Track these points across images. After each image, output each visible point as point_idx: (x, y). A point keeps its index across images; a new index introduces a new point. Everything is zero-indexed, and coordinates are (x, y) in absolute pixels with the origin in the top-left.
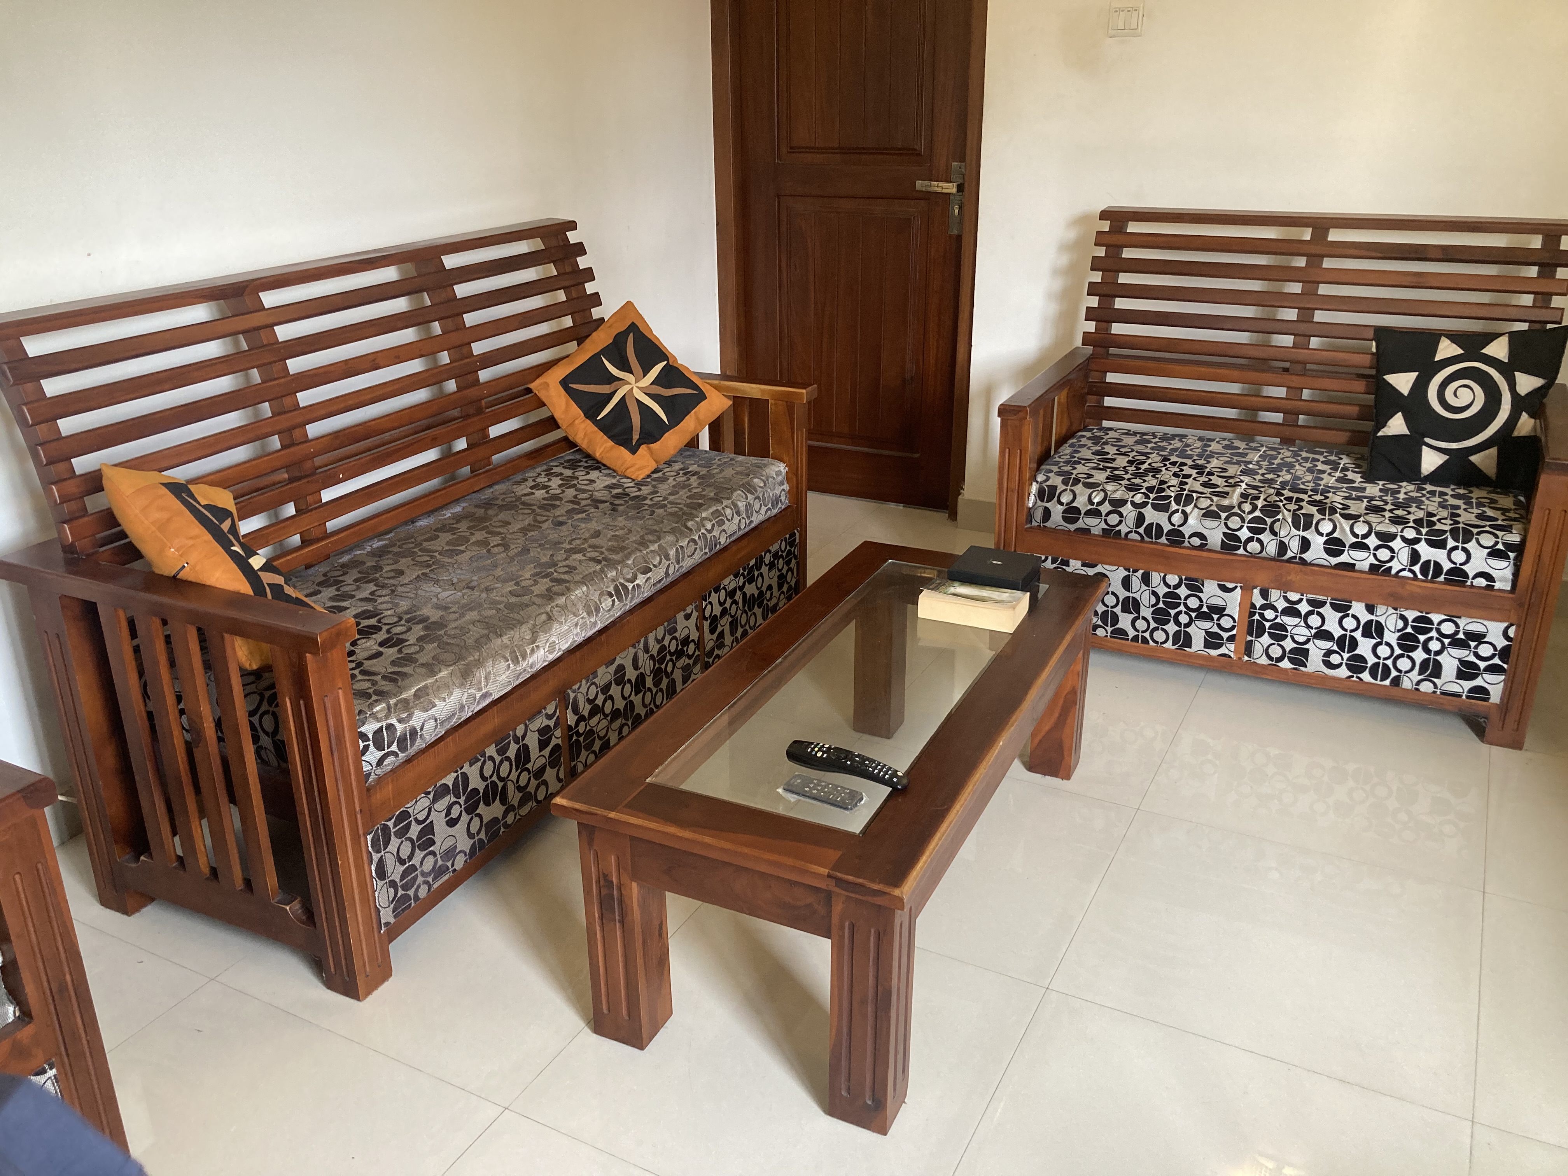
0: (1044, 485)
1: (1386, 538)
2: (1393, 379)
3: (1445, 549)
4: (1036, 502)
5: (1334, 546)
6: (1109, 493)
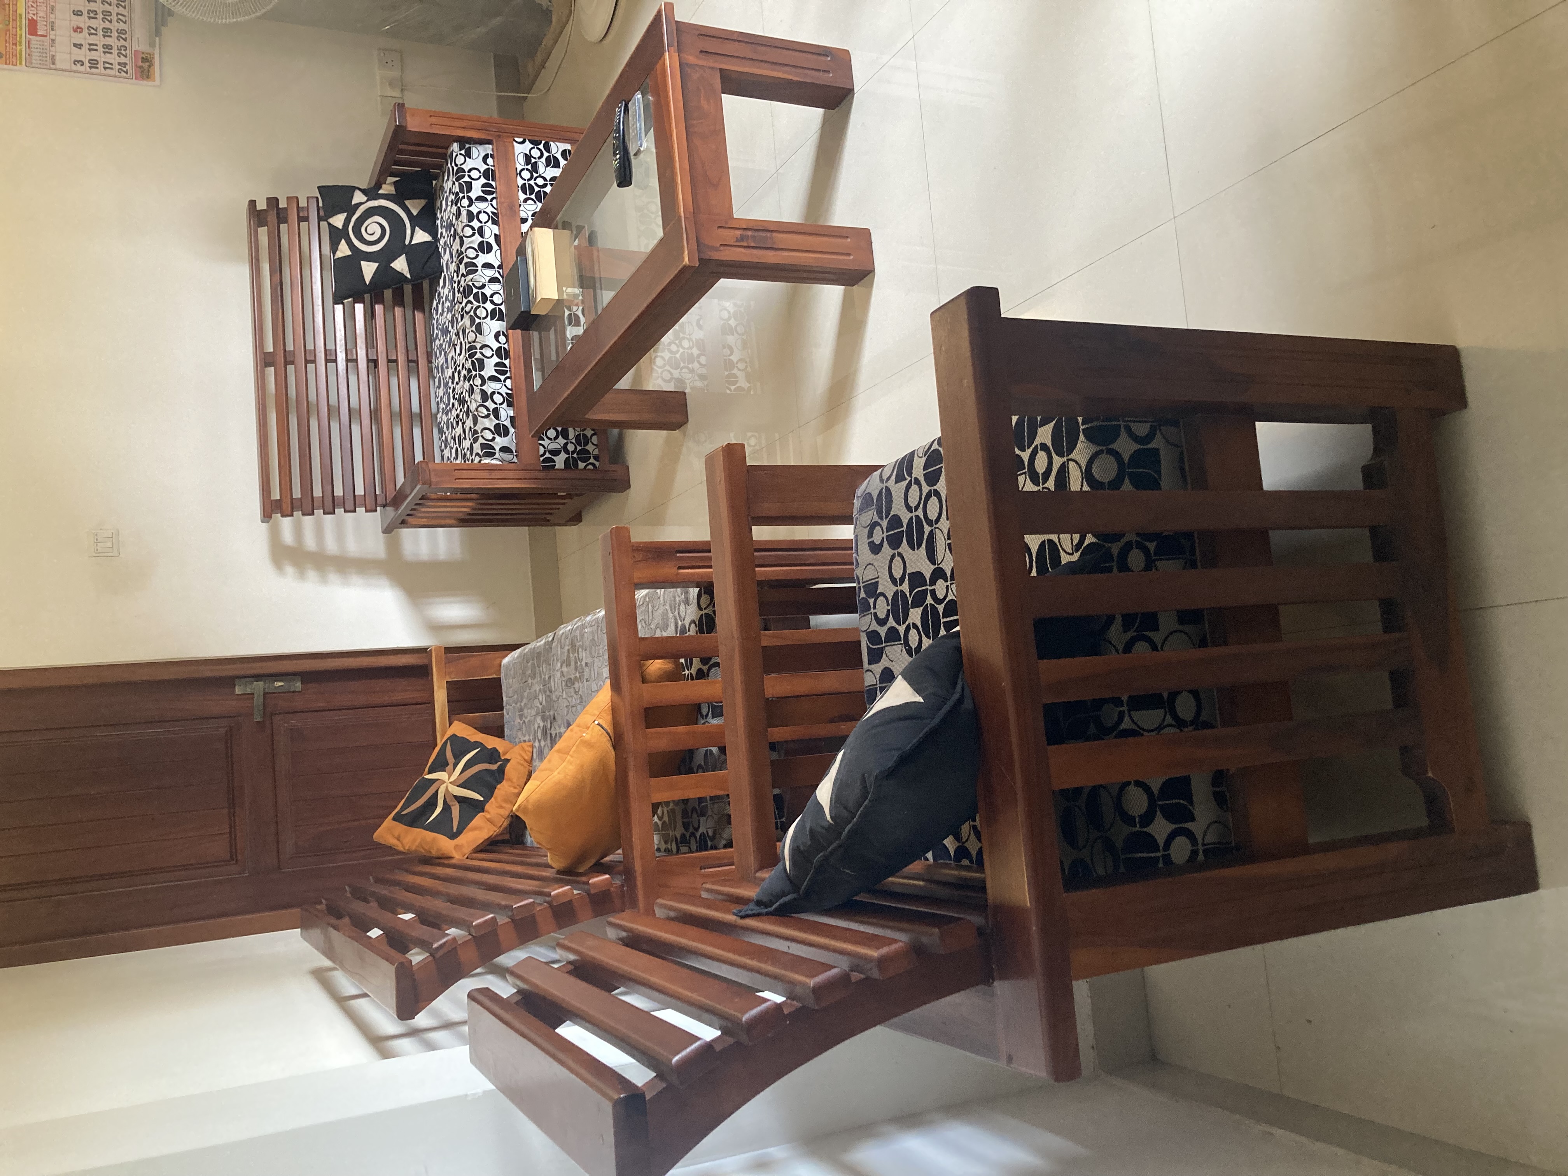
1: (471, 216)
3: (471, 182)
4: (497, 459)
5: (485, 248)
6: (478, 404)
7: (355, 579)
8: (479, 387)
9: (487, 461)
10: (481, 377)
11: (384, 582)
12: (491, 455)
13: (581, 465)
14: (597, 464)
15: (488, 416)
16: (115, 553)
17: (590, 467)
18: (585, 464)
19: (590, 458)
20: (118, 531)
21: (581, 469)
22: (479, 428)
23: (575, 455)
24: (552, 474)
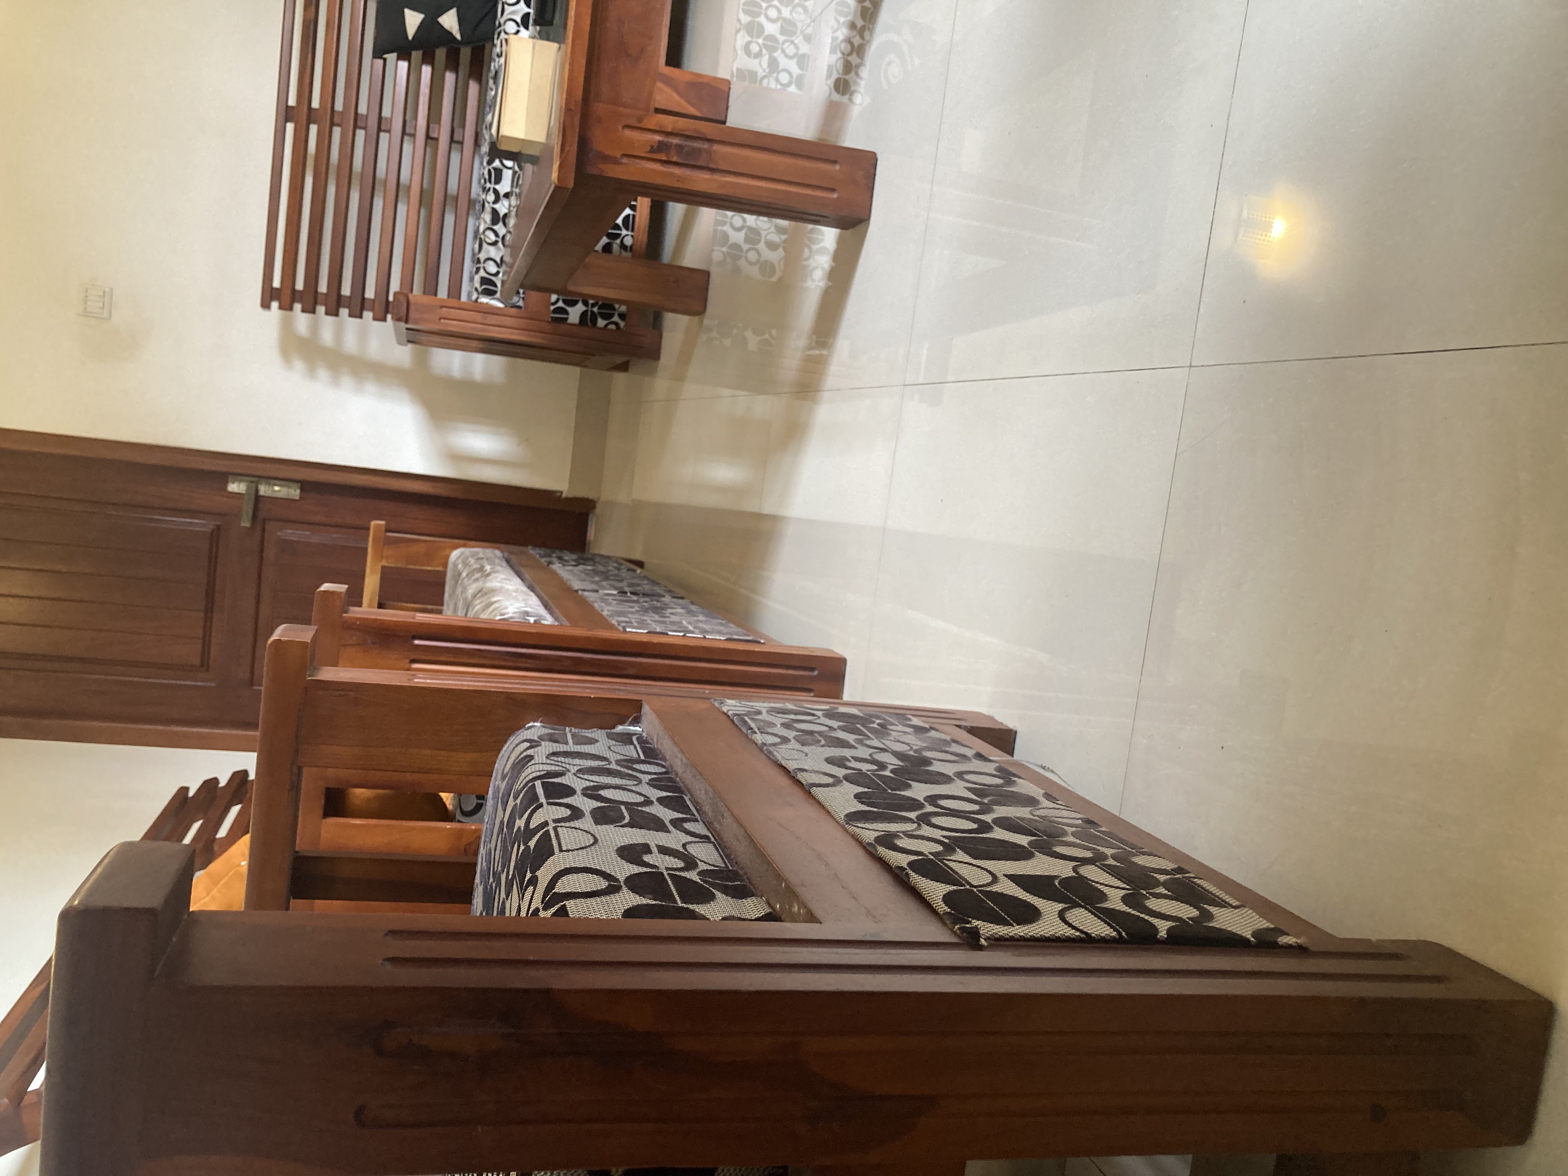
0: (480, 290)
2: (411, 31)
4: (498, 299)
6: (487, 226)
7: (370, 387)
8: (491, 205)
9: (484, 300)
10: (496, 192)
11: (405, 395)
12: (490, 293)
13: (601, 323)
14: (622, 324)
15: (494, 244)
16: (105, 315)
17: (613, 327)
18: (606, 322)
19: (613, 315)
20: (111, 290)
21: (600, 329)
22: (482, 256)
23: (595, 309)
24: (562, 327)
